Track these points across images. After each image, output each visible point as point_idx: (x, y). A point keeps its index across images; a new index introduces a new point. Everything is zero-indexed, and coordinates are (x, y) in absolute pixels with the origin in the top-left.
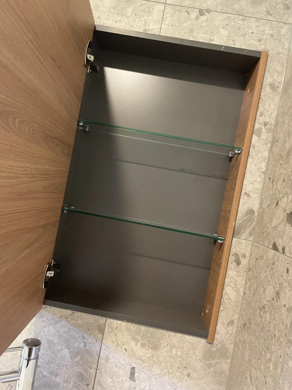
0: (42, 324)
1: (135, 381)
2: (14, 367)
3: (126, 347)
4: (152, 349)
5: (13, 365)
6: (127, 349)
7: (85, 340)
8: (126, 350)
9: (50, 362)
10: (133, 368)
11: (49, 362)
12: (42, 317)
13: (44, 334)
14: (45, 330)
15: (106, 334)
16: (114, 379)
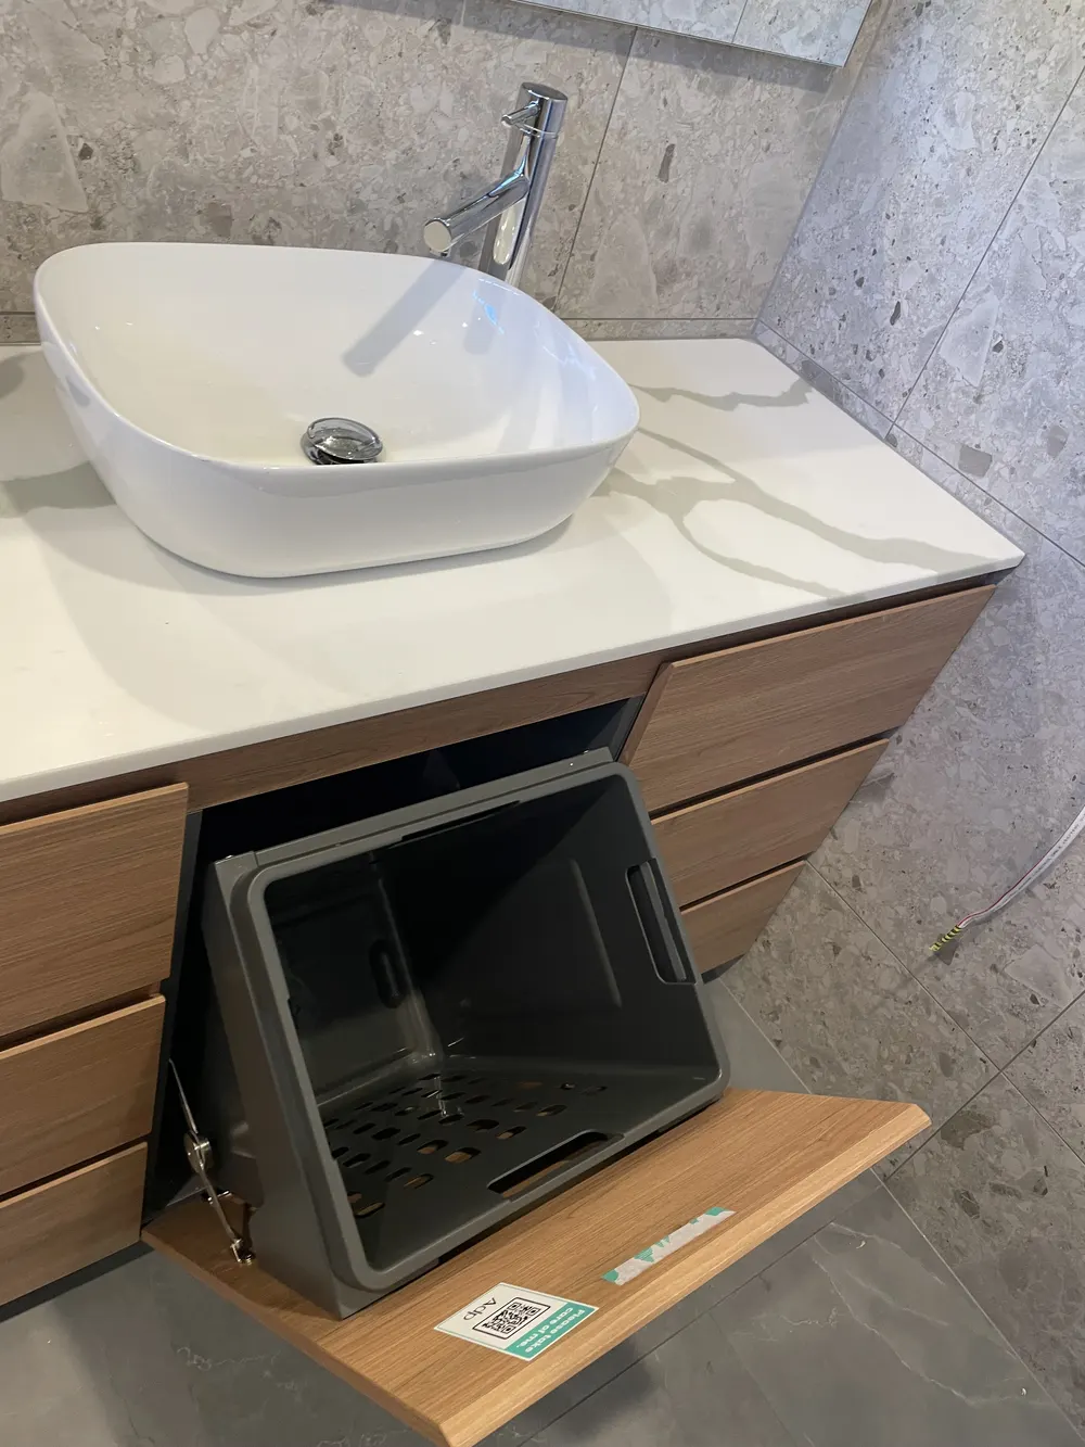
0: (481, 47)
1: (667, 181)
2: (404, 191)
3: (667, 94)
4: (717, 93)
5: (400, 186)
6: (669, 101)
7: (583, 86)
8: (665, 102)
9: (494, 160)
10: (670, 149)
11: (491, 162)
12: (484, 23)
13: (484, 79)
14: (490, 64)
15: (630, 64)
16: (629, 180)
